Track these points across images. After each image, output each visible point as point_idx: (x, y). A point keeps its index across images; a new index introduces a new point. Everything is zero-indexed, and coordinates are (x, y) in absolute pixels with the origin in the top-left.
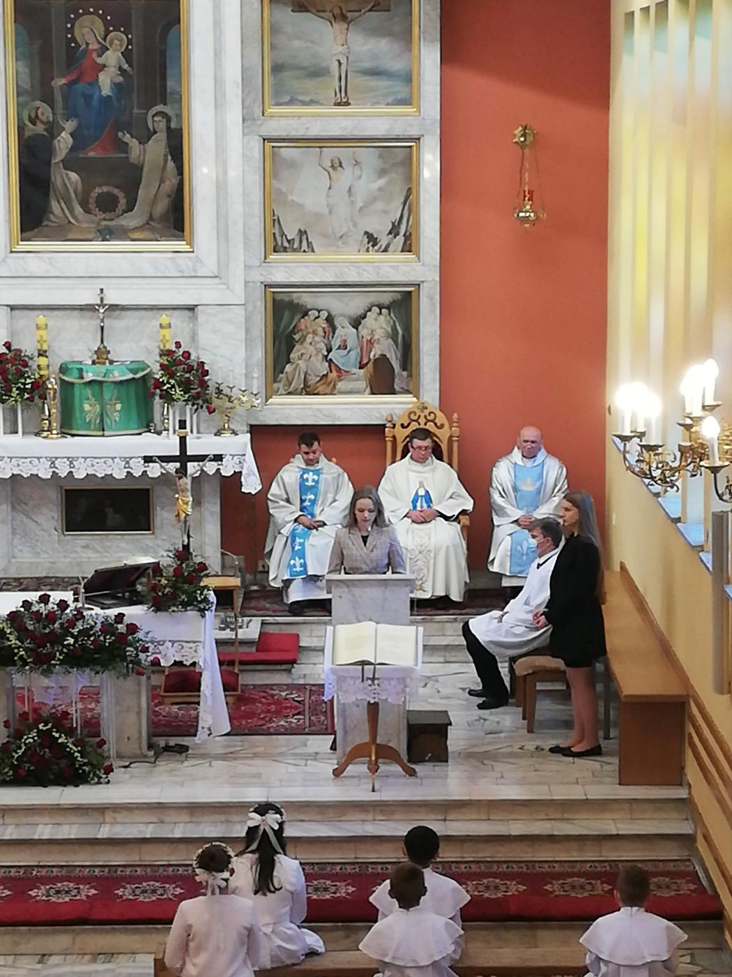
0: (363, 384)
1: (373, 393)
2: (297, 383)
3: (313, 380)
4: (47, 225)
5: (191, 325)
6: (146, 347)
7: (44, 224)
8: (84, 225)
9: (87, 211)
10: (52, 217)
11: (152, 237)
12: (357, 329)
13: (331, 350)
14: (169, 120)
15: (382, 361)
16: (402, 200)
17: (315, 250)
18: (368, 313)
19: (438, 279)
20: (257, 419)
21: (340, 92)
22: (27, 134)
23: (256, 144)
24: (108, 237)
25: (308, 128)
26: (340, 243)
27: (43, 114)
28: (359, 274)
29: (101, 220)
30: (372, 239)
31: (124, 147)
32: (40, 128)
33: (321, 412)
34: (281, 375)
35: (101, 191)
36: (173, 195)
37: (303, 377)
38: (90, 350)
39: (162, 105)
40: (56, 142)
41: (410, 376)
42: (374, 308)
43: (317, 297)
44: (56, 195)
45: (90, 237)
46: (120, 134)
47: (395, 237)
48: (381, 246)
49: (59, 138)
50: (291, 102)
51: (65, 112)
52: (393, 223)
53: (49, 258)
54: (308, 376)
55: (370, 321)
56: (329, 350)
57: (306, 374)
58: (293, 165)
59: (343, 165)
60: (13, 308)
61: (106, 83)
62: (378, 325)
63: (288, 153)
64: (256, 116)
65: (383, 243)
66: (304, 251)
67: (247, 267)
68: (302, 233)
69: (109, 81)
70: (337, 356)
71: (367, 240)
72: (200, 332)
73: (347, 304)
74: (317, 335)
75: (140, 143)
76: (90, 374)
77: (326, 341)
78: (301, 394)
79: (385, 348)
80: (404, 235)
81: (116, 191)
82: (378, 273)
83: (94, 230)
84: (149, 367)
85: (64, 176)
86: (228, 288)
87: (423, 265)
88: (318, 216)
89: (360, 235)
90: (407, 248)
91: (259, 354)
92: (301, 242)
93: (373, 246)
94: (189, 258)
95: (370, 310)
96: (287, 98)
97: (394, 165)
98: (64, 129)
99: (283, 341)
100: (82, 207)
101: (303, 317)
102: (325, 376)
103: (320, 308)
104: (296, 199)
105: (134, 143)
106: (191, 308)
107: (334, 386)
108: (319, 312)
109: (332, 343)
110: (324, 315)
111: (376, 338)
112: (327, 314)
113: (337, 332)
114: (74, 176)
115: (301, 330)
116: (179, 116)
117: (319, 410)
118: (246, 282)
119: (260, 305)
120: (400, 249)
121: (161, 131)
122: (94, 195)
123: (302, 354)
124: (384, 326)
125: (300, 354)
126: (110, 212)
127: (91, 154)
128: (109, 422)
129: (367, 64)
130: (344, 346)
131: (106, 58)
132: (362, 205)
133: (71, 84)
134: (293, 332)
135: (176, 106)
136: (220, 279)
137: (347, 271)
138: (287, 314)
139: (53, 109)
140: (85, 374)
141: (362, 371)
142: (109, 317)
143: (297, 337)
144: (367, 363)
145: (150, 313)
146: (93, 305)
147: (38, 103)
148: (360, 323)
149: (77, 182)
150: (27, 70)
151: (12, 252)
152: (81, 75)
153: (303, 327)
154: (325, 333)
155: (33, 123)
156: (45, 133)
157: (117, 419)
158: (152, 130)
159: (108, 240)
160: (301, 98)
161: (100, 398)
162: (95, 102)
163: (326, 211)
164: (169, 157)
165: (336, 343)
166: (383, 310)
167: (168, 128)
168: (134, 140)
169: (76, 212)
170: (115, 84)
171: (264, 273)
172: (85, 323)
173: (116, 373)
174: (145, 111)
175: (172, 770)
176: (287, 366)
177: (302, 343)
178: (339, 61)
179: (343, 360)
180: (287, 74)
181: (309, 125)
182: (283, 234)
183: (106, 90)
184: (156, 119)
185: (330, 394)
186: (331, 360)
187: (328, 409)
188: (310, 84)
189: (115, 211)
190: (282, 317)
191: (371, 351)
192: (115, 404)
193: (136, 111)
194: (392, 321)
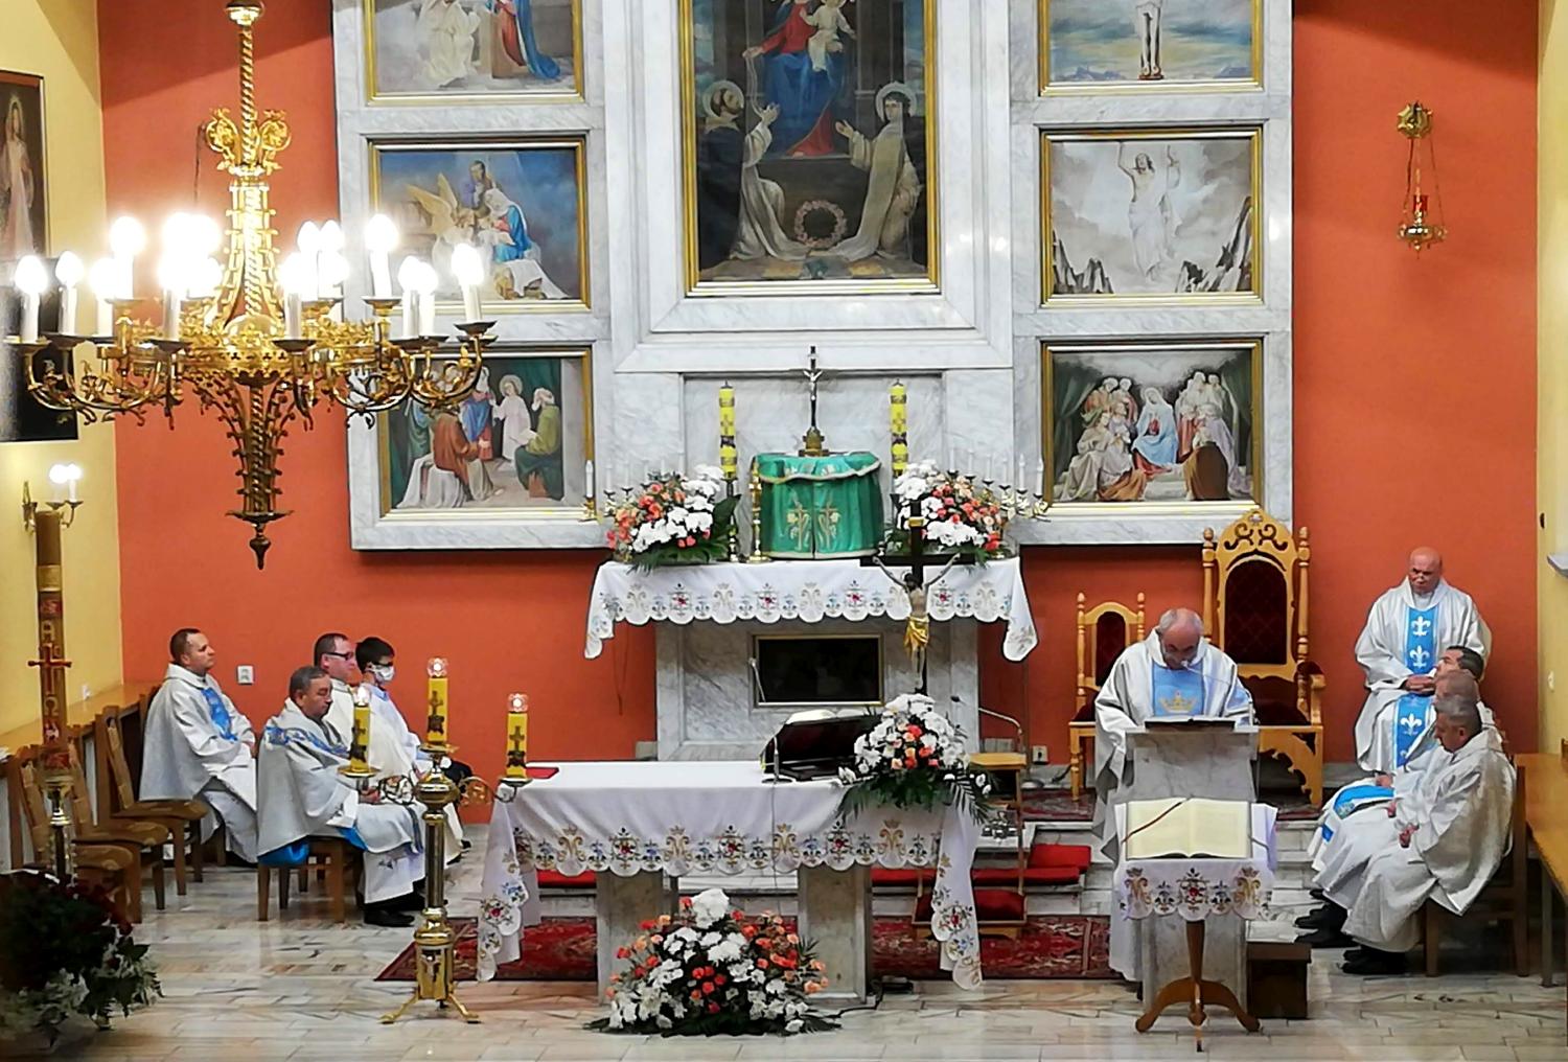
0: (1181, 486)
1: (1197, 499)
2: (1088, 485)
3: (1110, 480)
4: (736, 258)
5: (937, 399)
6: (873, 431)
7: (731, 256)
8: (788, 258)
9: (793, 238)
10: (742, 246)
11: (883, 272)
12: (1173, 405)
13: (1136, 436)
14: (906, 104)
15: (1211, 449)
16: (1238, 215)
17: (1113, 289)
18: (1190, 382)
19: (1289, 329)
20: (1031, 537)
21: (1149, 59)
22: (709, 128)
23: (1031, 138)
24: (820, 273)
25: (1102, 112)
26: (1148, 279)
27: (731, 98)
28: (1175, 322)
29: (811, 249)
30: (1195, 273)
31: (843, 144)
32: (727, 119)
33: (1122, 526)
34: (1065, 474)
35: (810, 209)
36: (912, 213)
37: (1096, 475)
38: (795, 437)
39: (896, 83)
40: (748, 137)
41: (1249, 473)
42: (1197, 374)
43: (1117, 358)
44: (748, 214)
45: (797, 275)
46: (838, 125)
47: (1227, 269)
48: (1207, 283)
49: (753, 133)
50: (1081, 75)
51: (761, 95)
52: (1225, 250)
53: (738, 305)
54: (1103, 474)
55: (1192, 393)
56: (1133, 436)
57: (1100, 470)
58: (1081, 167)
59: (1153, 165)
60: (688, 377)
61: (818, 54)
62: (1203, 398)
63: (1074, 149)
64: (1029, 97)
65: (1210, 279)
66: (1098, 292)
67: (1016, 315)
68: (1094, 265)
69: (822, 50)
70: (1145, 445)
71: (1187, 274)
72: (950, 410)
73: (1158, 369)
74: (1115, 413)
75: (865, 137)
76: (794, 470)
77: (1129, 424)
78: (1092, 500)
79: (1214, 432)
80: (1241, 267)
81: (832, 208)
82: (1203, 322)
83: (801, 263)
84: (877, 459)
85: (761, 187)
86: (989, 344)
87: (1269, 309)
88: (1118, 241)
89: (1177, 268)
90: (1245, 285)
91: (1034, 443)
92: (1093, 278)
93: (1196, 282)
94: (933, 301)
95: (1192, 377)
96: (1073, 71)
97: (1228, 164)
98: (760, 120)
99: (1068, 424)
100: (784, 231)
101: (1096, 388)
102: (1129, 473)
103: (1118, 375)
104: (1084, 215)
105: (856, 137)
106: (937, 374)
107: (1141, 490)
108: (1119, 379)
109: (1138, 426)
110: (1126, 384)
111: (1201, 417)
112: (1129, 383)
113: (1144, 408)
114: (773, 187)
115: (1093, 407)
116: (921, 98)
117: (1120, 524)
118: (1014, 336)
119: (1035, 371)
120: (1235, 287)
121: (895, 120)
122: (801, 214)
123: (1095, 443)
124: (1213, 400)
125: (1091, 442)
126: (823, 237)
127: (799, 155)
128: (821, 538)
129: (1187, 19)
130: (1154, 429)
131: (819, 16)
132: (1180, 223)
133: (770, 55)
134: (1082, 409)
135: (917, 83)
136: (979, 332)
137: (1159, 319)
138: (1072, 386)
139: (744, 92)
140: (787, 471)
141: (1181, 465)
142: (822, 389)
143: (1087, 417)
144: (1187, 456)
145: (878, 382)
146: (801, 370)
147: (725, 83)
148: (1178, 397)
149: (777, 196)
150: (710, 37)
151: (687, 297)
152: (784, 40)
153: (1096, 403)
154: (1127, 410)
155: (717, 111)
156: (734, 126)
157: (833, 534)
158: (882, 118)
159: (821, 279)
160: (1092, 69)
161: (808, 504)
162: (803, 81)
163: (1127, 232)
164: (907, 158)
165: (1143, 425)
166: (1211, 377)
167: (906, 116)
168: (857, 133)
169: (776, 239)
170: (830, 54)
171: (1040, 323)
172: (787, 397)
173: (831, 468)
174: (873, 92)
175: (901, 1021)
176: (1074, 459)
177: (1095, 426)
178: (1147, 15)
179: (1153, 450)
180: (1074, 35)
181: (1103, 108)
182: (1067, 268)
183: (819, 63)
184: (887, 102)
185: (1136, 500)
186: (1136, 450)
187: (1133, 522)
188: (1105, 49)
189: (830, 236)
190: (1066, 390)
191: (1193, 437)
192: (831, 514)
193: (859, 92)
194: (1223, 393)
